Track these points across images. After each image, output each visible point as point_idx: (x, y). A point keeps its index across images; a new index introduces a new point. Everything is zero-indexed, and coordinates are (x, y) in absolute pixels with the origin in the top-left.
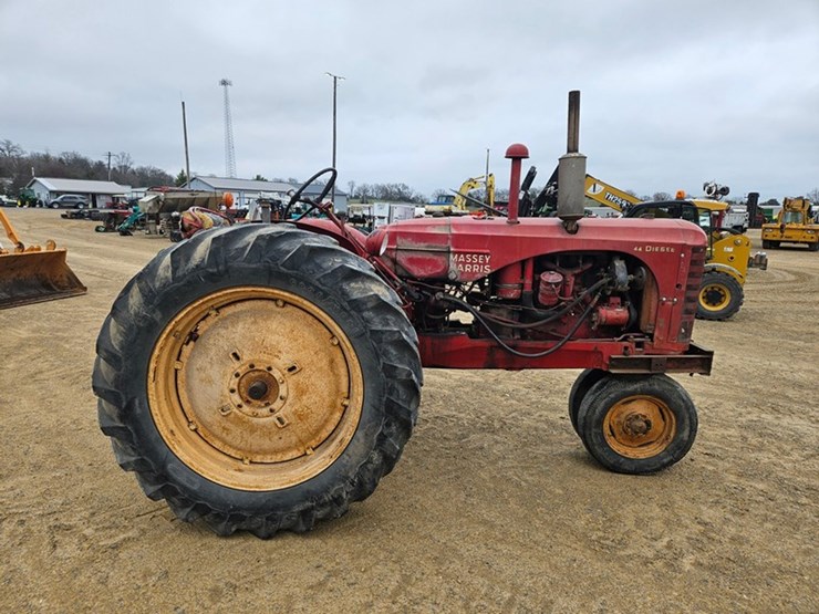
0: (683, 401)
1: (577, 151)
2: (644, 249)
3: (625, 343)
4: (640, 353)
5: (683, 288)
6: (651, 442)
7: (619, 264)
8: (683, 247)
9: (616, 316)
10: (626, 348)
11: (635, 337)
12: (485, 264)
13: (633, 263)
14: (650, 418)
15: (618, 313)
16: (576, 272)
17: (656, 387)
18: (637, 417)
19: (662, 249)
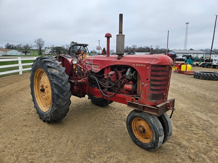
0: (152, 124)
1: (122, 33)
2: (135, 65)
3: (133, 98)
4: (137, 102)
5: (149, 80)
6: (148, 138)
7: (129, 70)
8: (148, 65)
9: (128, 87)
10: (132, 99)
11: (136, 96)
12: (99, 68)
13: (133, 70)
14: (145, 128)
15: (129, 86)
16: (121, 72)
17: (143, 116)
18: (141, 126)
19: (141, 65)
